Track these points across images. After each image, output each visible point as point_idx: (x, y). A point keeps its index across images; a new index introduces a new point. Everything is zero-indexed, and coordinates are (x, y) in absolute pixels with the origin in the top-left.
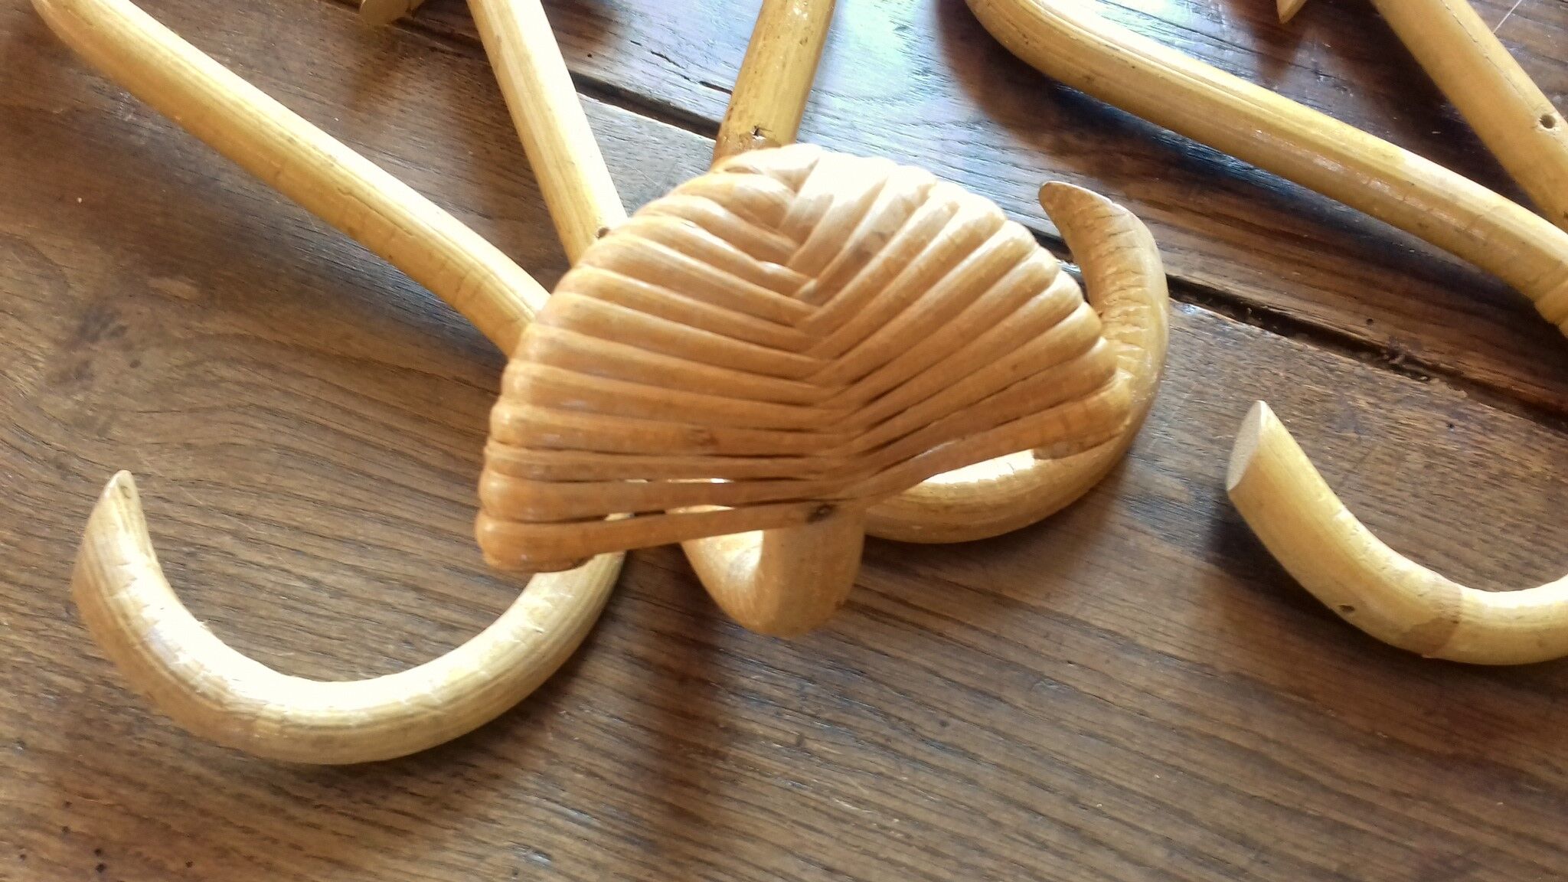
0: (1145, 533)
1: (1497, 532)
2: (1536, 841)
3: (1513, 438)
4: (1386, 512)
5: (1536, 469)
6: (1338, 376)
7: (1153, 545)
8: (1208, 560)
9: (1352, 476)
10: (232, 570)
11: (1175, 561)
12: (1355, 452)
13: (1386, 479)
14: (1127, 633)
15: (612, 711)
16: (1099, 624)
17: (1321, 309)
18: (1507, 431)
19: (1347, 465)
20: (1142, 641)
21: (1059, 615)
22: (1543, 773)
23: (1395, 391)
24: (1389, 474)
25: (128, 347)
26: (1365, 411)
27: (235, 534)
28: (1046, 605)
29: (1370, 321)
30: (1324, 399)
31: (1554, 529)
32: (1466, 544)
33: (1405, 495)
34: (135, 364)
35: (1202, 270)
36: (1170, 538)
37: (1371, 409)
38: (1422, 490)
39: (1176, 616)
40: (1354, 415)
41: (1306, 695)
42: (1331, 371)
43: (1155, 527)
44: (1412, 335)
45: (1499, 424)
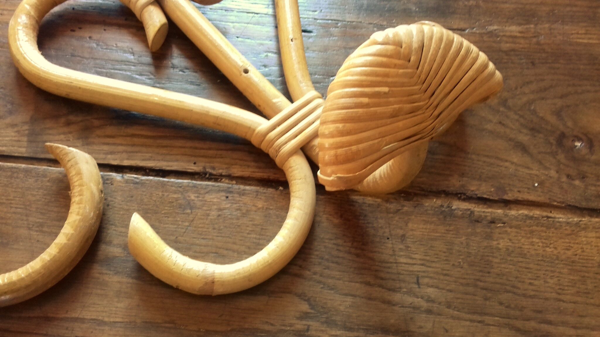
0: (106, 274)
1: (245, 235)
3: (251, 196)
5: (260, 206)
6: (183, 188)
7: (110, 278)
8: (133, 278)
9: (189, 228)
11: (119, 282)
12: (191, 217)
13: (203, 225)
14: (100, 318)
16: (89, 317)
17: (175, 163)
18: (249, 194)
19: (187, 224)
20: (106, 319)
21: (72, 318)
22: (267, 327)
23: (205, 189)
24: (204, 223)
26: (193, 200)
28: (67, 316)
29: (195, 163)
30: (177, 199)
31: (268, 228)
32: (234, 243)
33: (210, 230)
35: (128, 159)
36: (117, 273)
37: (196, 199)
38: (216, 226)
39: (119, 305)
40: (189, 203)
41: (172, 322)
42: (181, 187)
43: (110, 270)
44: (212, 165)
45: (246, 192)
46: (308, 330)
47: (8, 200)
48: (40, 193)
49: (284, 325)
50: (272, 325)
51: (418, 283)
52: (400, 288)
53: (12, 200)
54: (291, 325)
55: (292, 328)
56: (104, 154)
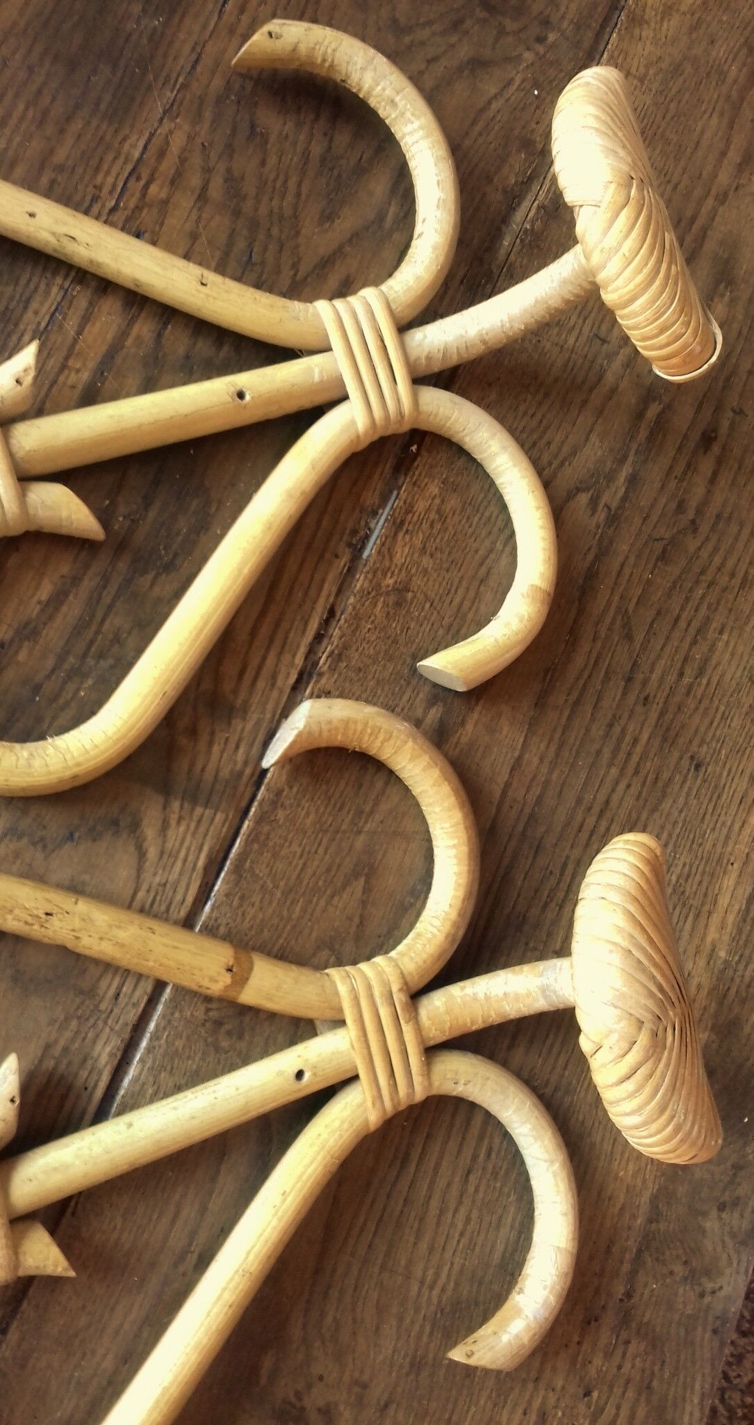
0: (459, 738)
1: (471, 530)
2: (619, 574)
3: (417, 496)
4: (456, 591)
5: (436, 491)
6: (372, 590)
8: (476, 704)
9: (435, 604)
10: (452, 1284)
11: (476, 724)
12: (421, 597)
13: (437, 584)
14: (512, 761)
15: (537, 1056)
16: (507, 776)
17: (326, 586)
18: (413, 498)
19: (428, 605)
20: (517, 754)
21: (501, 797)
22: (590, 557)
23: (384, 557)
24: (435, 581)
25: (309, 1386)
26: (396, 582)
27: (431, 1288)
28: (496, 804)
29: (337, 556)
30: (386, 604)
31: (471, 496)
32: (477, 551)
33: (447, 577)
34: (321, 1378)
35: (294, 656)
36: (463, 723)
37: (395, 577)
38: (445, 566)
39: (505, 730)
40: (398, 590)
41: (547, 671)
42: (369, 593)
43: (457, 732)
44: (347, 532)
45: (408, 502)
46: (609, 509)
47: (301, 856)
48: (307, 805)
49: (595, 534)
50: (589, 549)
51: (604, 341)
52: (602, 366)
53: (303, 851)
54: (598, 527)
55: (602, 526)
56: (271, 690)
